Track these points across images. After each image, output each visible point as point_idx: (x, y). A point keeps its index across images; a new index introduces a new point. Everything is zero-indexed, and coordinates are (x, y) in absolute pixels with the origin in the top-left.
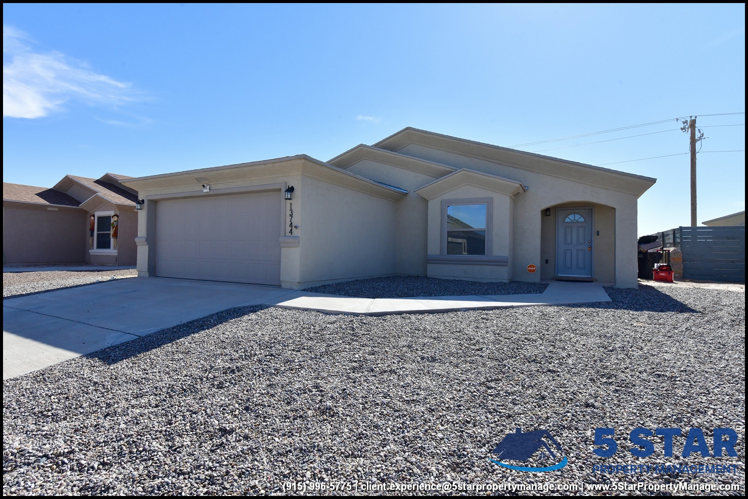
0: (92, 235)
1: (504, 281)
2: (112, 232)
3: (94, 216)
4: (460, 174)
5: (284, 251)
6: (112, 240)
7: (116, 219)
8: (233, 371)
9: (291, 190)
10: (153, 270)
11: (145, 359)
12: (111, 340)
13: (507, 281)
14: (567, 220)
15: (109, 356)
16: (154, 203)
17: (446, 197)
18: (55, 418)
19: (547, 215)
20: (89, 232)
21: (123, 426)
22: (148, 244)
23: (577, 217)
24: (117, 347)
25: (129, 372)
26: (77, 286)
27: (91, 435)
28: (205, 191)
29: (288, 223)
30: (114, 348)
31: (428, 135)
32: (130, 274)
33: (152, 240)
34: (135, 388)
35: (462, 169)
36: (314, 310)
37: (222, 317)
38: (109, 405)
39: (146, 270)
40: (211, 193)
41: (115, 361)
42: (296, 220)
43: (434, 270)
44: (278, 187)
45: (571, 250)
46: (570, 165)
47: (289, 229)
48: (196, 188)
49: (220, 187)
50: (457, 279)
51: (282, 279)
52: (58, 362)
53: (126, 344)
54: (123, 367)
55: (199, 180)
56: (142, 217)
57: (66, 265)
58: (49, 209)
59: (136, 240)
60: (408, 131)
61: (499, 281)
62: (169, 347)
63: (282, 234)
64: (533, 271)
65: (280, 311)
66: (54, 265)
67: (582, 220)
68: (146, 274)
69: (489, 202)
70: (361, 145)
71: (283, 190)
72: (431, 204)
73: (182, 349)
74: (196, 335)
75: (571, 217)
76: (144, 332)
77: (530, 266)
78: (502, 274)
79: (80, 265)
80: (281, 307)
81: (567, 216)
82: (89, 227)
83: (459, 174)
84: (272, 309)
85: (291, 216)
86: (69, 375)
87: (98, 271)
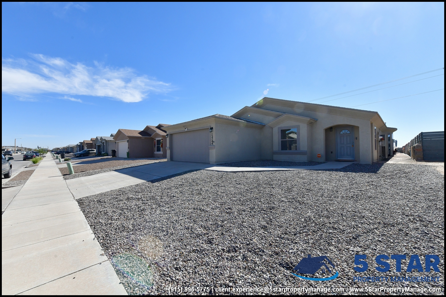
0: (155, 147)
2: (161, 146)
3: (155, 140)
4: (285, 116)
5: (210, 150)
6: (161, 148)
7: (162, 140)
8: (182, 185)
9: (212, 128)
10: (172, 158)
11: (161, 182)
12: (155, 178)
13: (306, 161)
14: (341, 133)
15: (153, 181)
16: (171, 135)
17: (280, 126)
18: (139, 192)
19: (331, 131)
20: (154, 146)
21: (152, 194)
22: (170, 149)
23: (346, 131)
24: (156, 180)
25: (157, 185)
26: (149, 164)
27: (146, 196)
28: (186, 130)
29: (211, 141)
30: (155, 180)
32: (165, 160)
33: (171, 148)
34: (157, 188)
35: (286, 114)
36: (215, 170)
37: (185, 173)
38: (150, 191)
39: (169, 158)
40: (188, 131)
41: (154, 183)
42: (214, 140)
43: (276, 157)
44: (208, 128)
45: (344, 147)
47: (211, 142)
48: (183, 129)
49: (191, 128)
50: (285, 161)
51: (210, 161)
52: (141, 182)
53: (158, 179)
54: (156, 184)
55: (184, 126)
56: (168, 139)
57: (147, 158)
58: (142, 138)
59: (166, 148)
60: (265, 99)
61: (303, 161)
62: (168, 180)
63: (209, 144)
64: (320, 157)
65: (206, 171)
66: (144, 158)
67: (349, 132)
68: (170, 160)
69: (298, 127)
70: (246, 107)
71: (210, 128)
73: (171, 180)
74: (177, 177)
75: (343, 131)
76: (163, 176)
77: (318, 155)
78: (304, 158)
79: (152, 158)
80: (205, 170)
81: (341, 131)
82: (154, 144)
84: (202, 171)
85: (212, 138)
86: (143, 185)
87: (156, 159)
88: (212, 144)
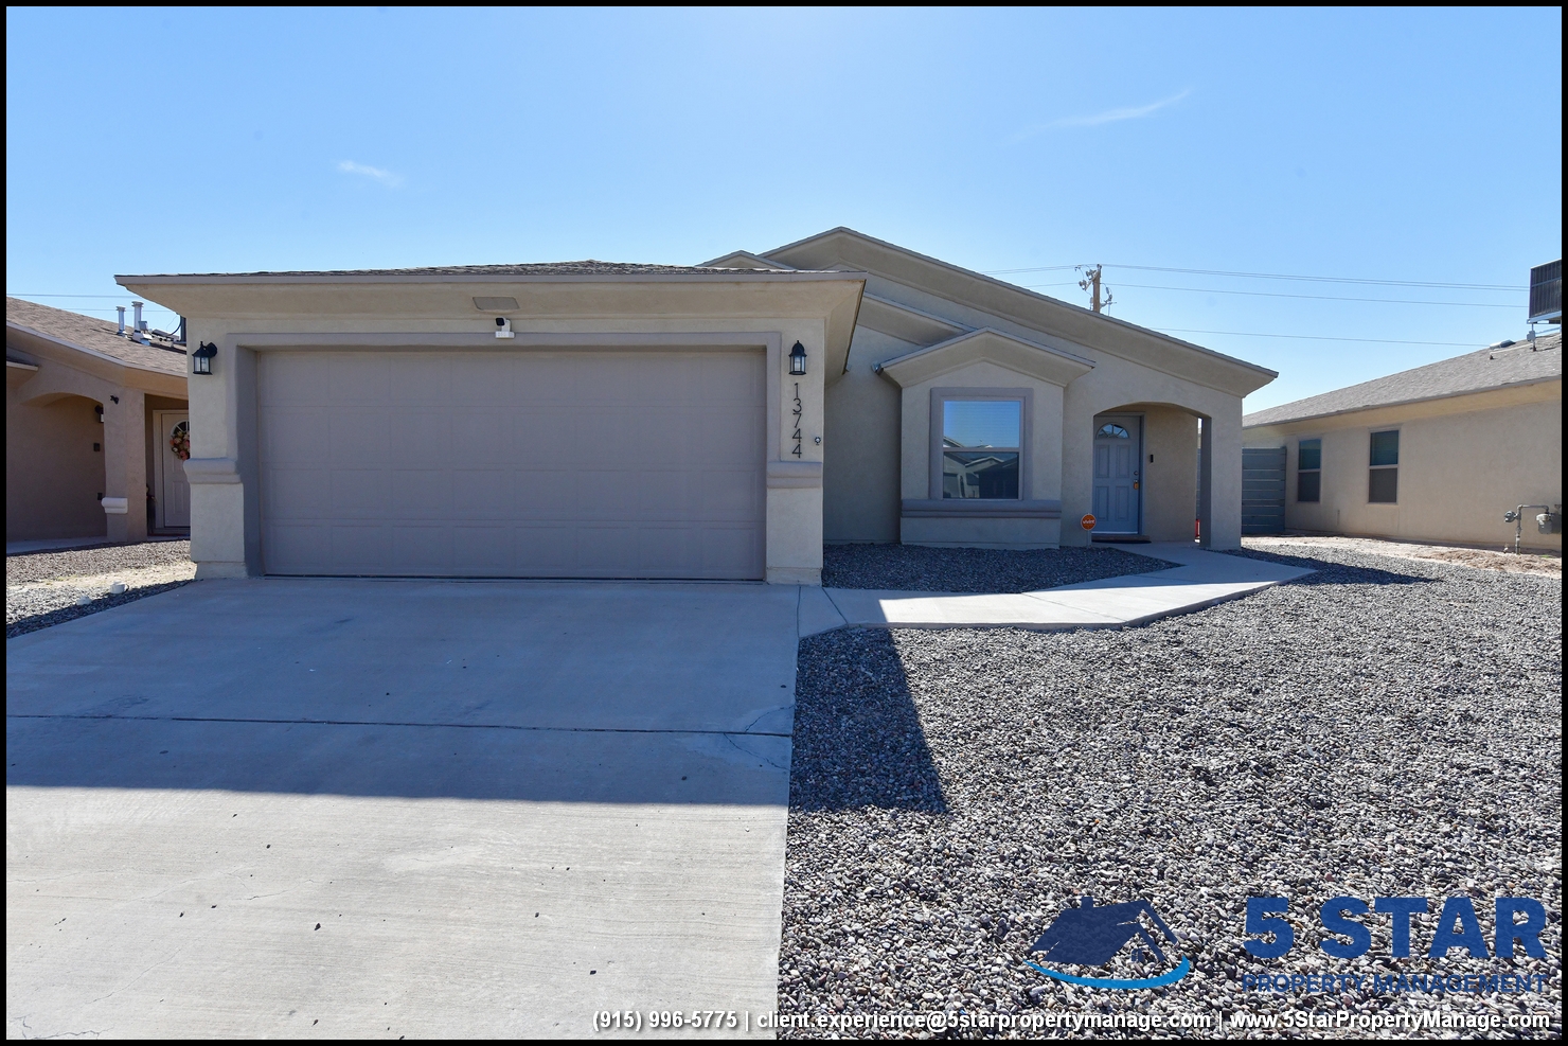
1: (1052, 547)
4: (979, 339)
5: (774, 496)
10: (260, 559)
13: (1057, 547)
14: (1101, 434)
17: (940, 382)
23: (1116, 429)
28: (499, 334)
29: (788, 431)
31: (885, 250)
33: (253, 468)
35: (985, 330)
40: (521, 342)
42: (812, 425)
44: (758, 342)
45: (1108, 487)
46: (1152, 338)
47: (790, 443)
48: (468, 326)
51: (770, 563)
55: (480, 304)
59: (192, 466)
60: (841, 235)
61: (1044, 547)
63: (773, 455)
64: (1090, 526)
67: (1124, 435)
68: (238, 569)
69: (1025, 399)
72: (907, 397)
75: (1108, 429)
77: (1087, 518)
78: (1048, 535)
81: (1101, 428)
83: (977, 338)
85: (798, 412)
88: (797, 451)
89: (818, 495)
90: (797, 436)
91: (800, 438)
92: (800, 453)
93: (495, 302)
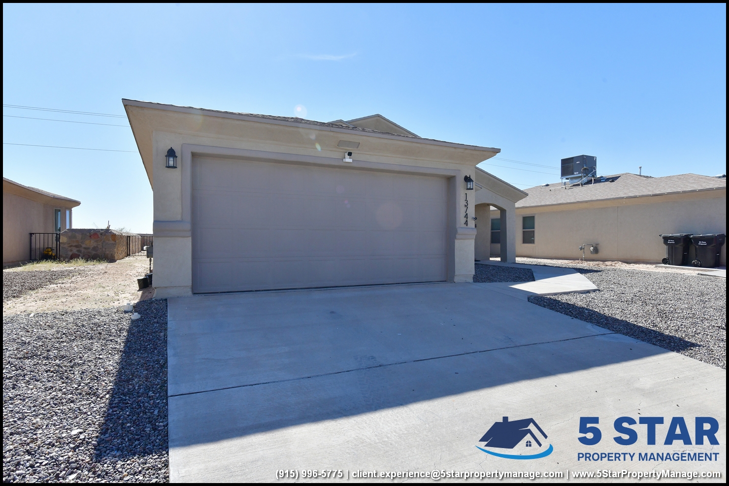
5: (458, 243)
28: (347, 160)
29: (463, 214)
40: (354, 164)
47: (464, 220)
51: (456, 273)
63: (458, 225)
85: (466, 206)
88: (466, 223)
89: (472, 242)
90: (466, 216)
91: (467, 217)
92: (467, 224)
93: (349, 143)
